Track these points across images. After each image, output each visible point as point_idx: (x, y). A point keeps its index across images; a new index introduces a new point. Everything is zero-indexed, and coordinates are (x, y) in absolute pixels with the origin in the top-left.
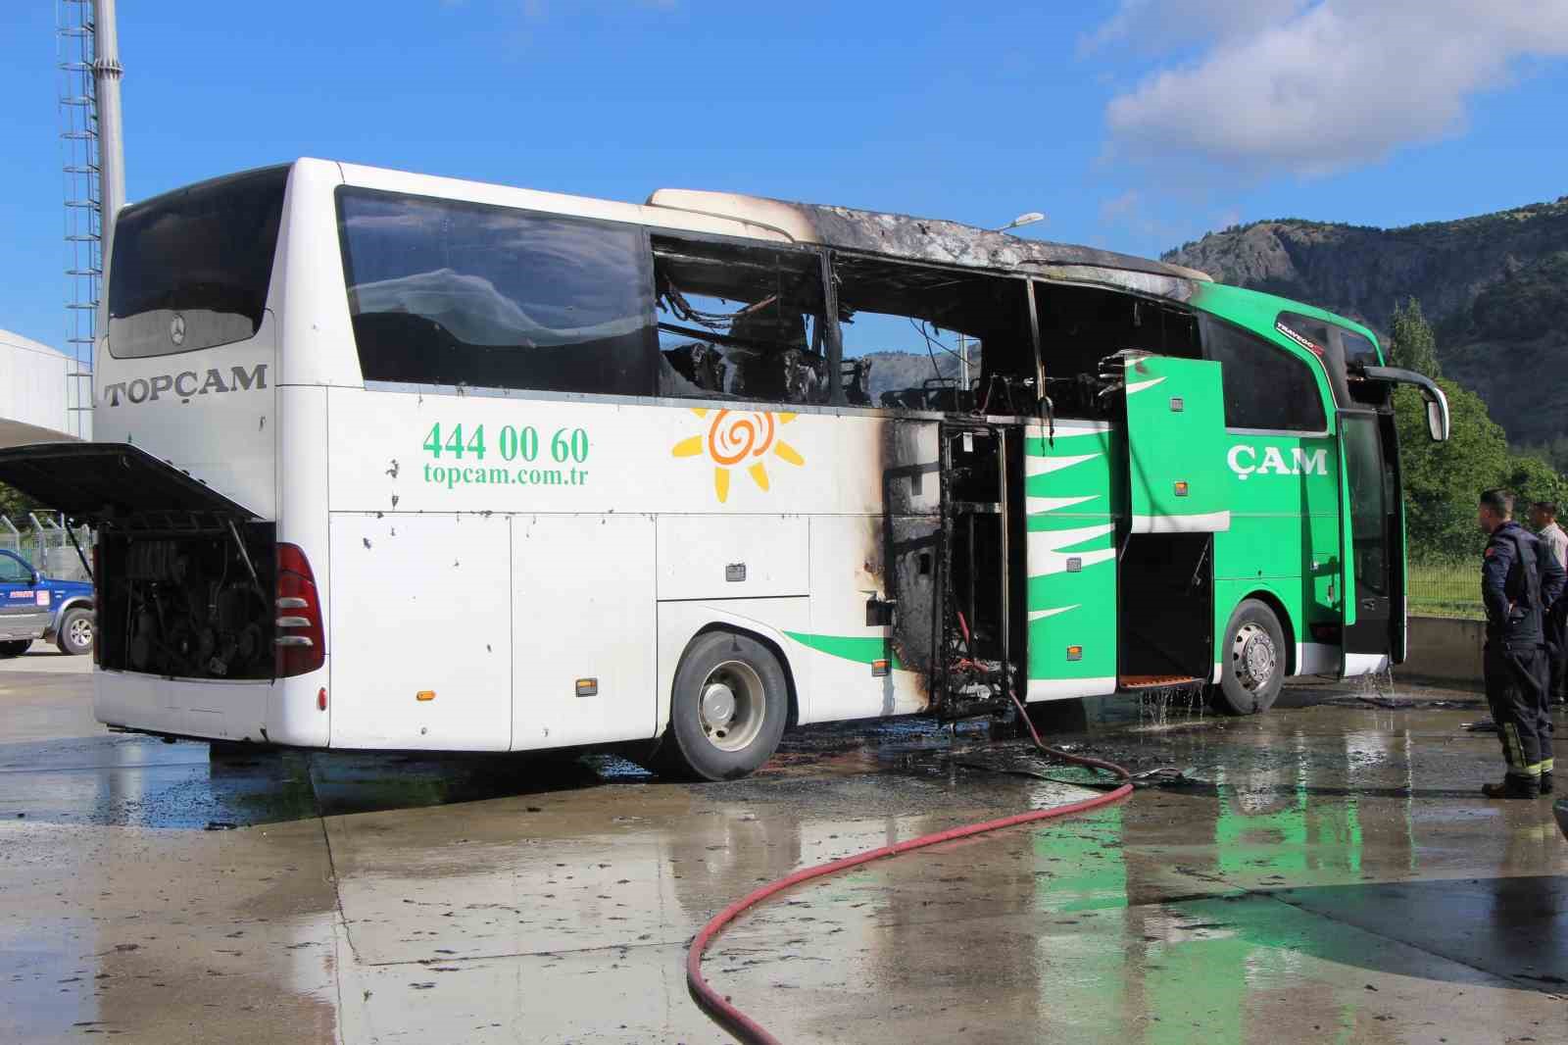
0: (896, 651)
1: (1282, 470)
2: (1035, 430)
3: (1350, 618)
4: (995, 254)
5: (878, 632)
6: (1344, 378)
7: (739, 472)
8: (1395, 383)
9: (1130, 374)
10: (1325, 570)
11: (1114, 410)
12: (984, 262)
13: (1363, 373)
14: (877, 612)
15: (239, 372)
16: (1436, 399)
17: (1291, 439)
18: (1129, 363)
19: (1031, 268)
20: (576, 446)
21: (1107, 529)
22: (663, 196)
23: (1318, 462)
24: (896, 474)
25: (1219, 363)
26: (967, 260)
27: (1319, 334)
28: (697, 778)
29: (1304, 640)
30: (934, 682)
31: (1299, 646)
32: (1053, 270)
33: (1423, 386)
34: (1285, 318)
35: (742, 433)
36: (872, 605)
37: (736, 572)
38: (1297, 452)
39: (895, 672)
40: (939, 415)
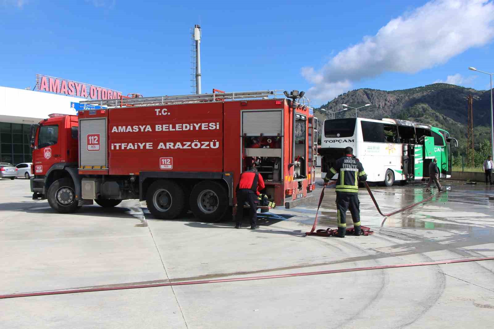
0: (403, 173)
1: (439, 151)
2: (416, 146)
3: (447, 171)
4: (412, 124)
5: (402, 170)
6: (446, 139)
7: (391, 151)
8: (451, 139)
9: (425, 139)
10: (444, 164)
11: (423, 143)
12: (411, 125)
13: (447, 138)
14: (402, 168)
15: (350, 140)
16: (456, 142)
17: (440, 147)
18: (425, 137)
19: (415, 126)
20: (378, 148)
21: (422, 158)
22: (383, 119)
23: (443, 150)
24: (404, 151)
25: (433, 137)
26: (409, 125)
27: (443, 133)
28: (386, 186)
29: (441, 173)
30: (406, 176)
31: (441, 174)
32: (417, 126)
33: (454, 140)
34: (440, 131)
35: (391, 147)
36: (401, 167)
37: (390, 163)
38: (441, 148)
39: (403, 175)
40: (407, 144)
